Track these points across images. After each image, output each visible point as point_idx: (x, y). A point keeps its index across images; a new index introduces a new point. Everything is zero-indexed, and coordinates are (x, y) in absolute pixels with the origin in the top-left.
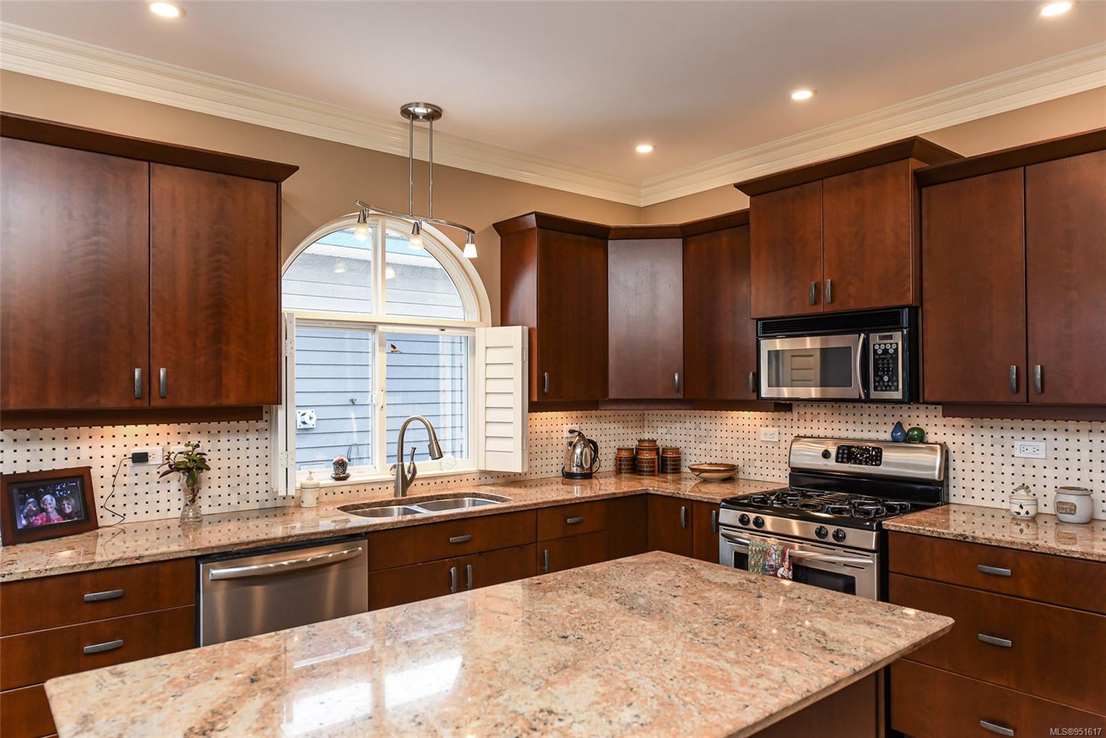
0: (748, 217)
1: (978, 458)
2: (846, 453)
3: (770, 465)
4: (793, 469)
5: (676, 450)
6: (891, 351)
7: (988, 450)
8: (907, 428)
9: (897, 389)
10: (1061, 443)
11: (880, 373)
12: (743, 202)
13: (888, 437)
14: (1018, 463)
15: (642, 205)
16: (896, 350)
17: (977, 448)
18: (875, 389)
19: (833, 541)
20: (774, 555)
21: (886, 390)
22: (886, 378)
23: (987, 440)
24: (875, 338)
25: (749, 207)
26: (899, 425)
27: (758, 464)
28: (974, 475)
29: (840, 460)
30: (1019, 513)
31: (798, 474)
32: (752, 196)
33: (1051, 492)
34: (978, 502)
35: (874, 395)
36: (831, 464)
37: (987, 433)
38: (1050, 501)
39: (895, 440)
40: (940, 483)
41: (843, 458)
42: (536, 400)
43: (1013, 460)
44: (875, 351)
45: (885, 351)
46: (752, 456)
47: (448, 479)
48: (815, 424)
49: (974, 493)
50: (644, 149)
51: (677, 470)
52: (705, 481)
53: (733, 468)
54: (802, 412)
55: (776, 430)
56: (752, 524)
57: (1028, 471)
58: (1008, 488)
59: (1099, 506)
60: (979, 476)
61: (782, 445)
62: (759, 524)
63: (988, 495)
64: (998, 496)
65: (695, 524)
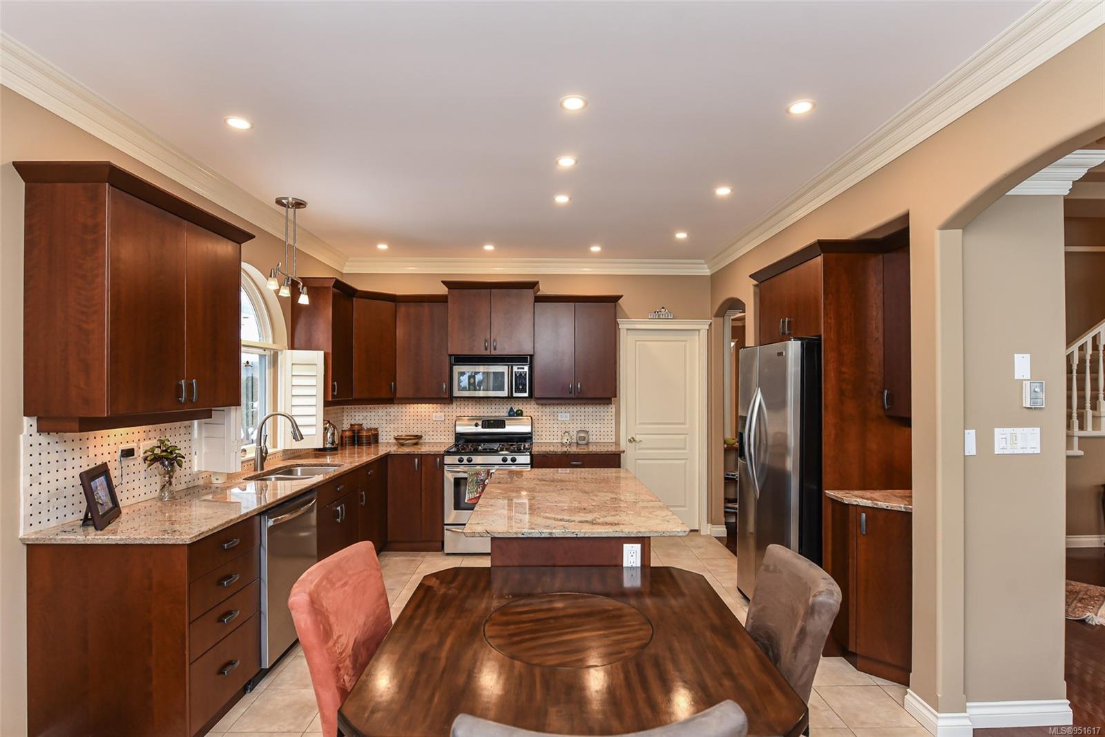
0: (447, 299)
1: (544, 422)
2: (487, 423)
4: (456, 434)
5: (376, 429)
6: (523, 375)
7: (548, 418)
8: (515, 411)
9: (526, 392)
10: (575, 414)
11: (518, 385)
12: (443, 290)
13: (507, 414)
14: (559, 422)
15: (344, 272)
16: (526, 374)
17: (544, 418)
18: (516, 392)
19: (511, 463)
20: (483, 475)
21: (521, 393)
22: (521, 387)
23: (548, 414)
24: (515, 369)
25: (447, 294)
26: (512, 409)
27: (431, 433)
28: (542, 429)
30: (567, 442)
31: (459, 437)
32: (449, 288)
33: (575, 433)
34: (544, 441)
35: (515, 395)
36: (480, 429)
37: (548, 410)
38: (574, 437)
39: (510, 416)
40: (531, 433)
41: (485, 426)
42: (331, 399)
43: (558, 422)
44: (516, 374)
45: (521, 374)
46: (427, 429)
47: (277, 455)
48: (466, 410)
49: (542, 437)
50: (383, 247)
51: (377, 442)
52: (402, 445)
53: (419, 437)
55: (443, 414)
56: (465, 462)
57: (563, 426)
58: (555, 434)
59: (591, 437)
60: (544, 429)
61: (447, 422)
62: (470, 460)
63: (548, 437)
64: (552, 437)
65: (423, 469)
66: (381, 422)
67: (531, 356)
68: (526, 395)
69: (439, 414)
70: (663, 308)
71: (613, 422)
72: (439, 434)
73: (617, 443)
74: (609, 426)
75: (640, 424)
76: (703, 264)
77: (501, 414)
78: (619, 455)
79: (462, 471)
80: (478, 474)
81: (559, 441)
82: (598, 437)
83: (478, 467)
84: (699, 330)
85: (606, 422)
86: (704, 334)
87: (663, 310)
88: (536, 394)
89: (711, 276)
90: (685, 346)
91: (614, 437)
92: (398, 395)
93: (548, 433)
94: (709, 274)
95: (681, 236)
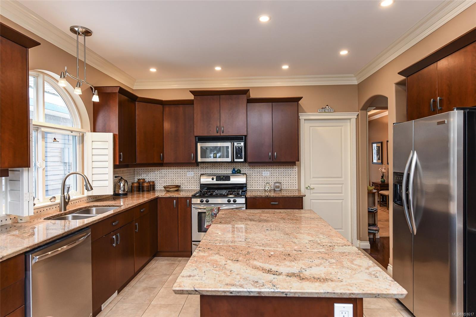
0: (193, 102)
1: (254, 177)
2: (219, 178)
3: (190, 184)
4: (201, 184)
5: (153, 182)
6: (241, 148)
7: (256, 174)
8: (236, 170)
9: (242, 159)
10: (273, 172)
11: (237, 154)
12: (191, 97)
13: (231, 172)
14: (263, 177)
15: (134, 89)
16: (242, 148)
17: (254, 174)
18: (236, 159)
19: (233, 203)
20: (215, 210)
21: (239, 159)
22: (239, 156)
23: (256, 172)
24: (236, 144)
25: (193, 99)
26: (234, 169)
27: (186, 184)
28: (253, 181)
30: (268, 190)
31: (203, 186)
32: (194, 96)
33: (273, 184)
34: (254, 188)
35: (236, 160)
36: (215, 182)
37: (256, 170)
38: (273, 186)
39: (233, 173)
40: (246, 184)
41: (218, 179)
42: (118, 164)
44: (236, 148)
45: (239, 148)
46: (184, 182)
47: (76, 201)
48: (207, 170)
49: (253, 186)
50: (153, 70)
51: (154, 189)
52: (168, 191)
53: (178, 187)
54: (202, 166)
55: (193, 173)
56: (205, 202)
57: (266, 179)
58: (261, 184)
59: (283, 186)
60: (254, 181)
61: (195, 177)
62: (207, 201)
63: (256, 186)
64: (259, 186)
65: (179, 206)
66: (156, 177)
67: (246, 136)
68: (242, 160)
69: (191, 172)
70: (327, 106)
71: (297, 176)
73: (299, 190)
74: (294, 179)
75: (313, 178)
76: (353, 77)
77: (228, 172)
78: (302, 198)
79: (203, 208)
80: (212, 210)
81: (263, 188)
82: (287, 186)
83: (213, 205)
84: (350, 119)
85: (292, 177)
86: (354, 121)
87: (327, 107)
88: (249, 160)
89: (358, 84)
90: (341, 129)
91: (297, 186)
92: (165, 162)
93: (256, 184)
94: (357, 83)
95: (344, 53)
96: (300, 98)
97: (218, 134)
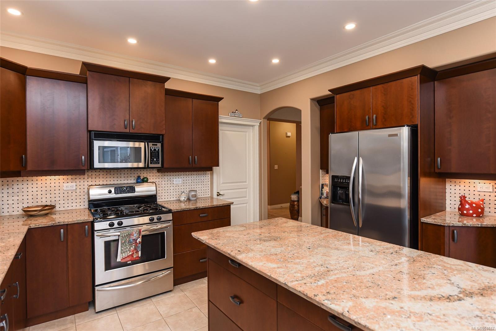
0: (87, 79)
1: (163, 186)
2: (119, 189)
4: (90, 201)
6: (157, 150)
7: (166, 183)
8: (142, 178)
9: (159, 163)
10: (185, 179)
11: (153, 158)
13: (135, 181)
16: (159, 149)
17: (163, 183)
18: (151, 163)
19: (157, 221)
20: (135, 235)
21: (155, 164)
22: (155, 160)
23: (166, 179)
24: (150, 144)
26: (139, 177)
27: (62, 202)
29: (117, 193)
30: (184, 200)
31: (93, 203)
35: (150, 166)
36: (113, 195)
37: (166, 177)
39: (137, 182)
40: (156, 195)
41: (118, 192)
43: (173, 185)
44: (151, 150)
45: (155, 150)
46: (58, 199)
48: (97, 179)
49: (162, 197)
50: (14, 12)
54: (90, 174)
55: (74, 184)
56: (116, 225)
57: (177, 188)
58: (172, 194)
59: (198, 194)
60: (163, 191)
61: (78, 191)
62: (120, 224)
63: (166, 197)
64: (169, 197)
67: (162, 136)
68: (159, 165)
69: (70, 184)
70: (237, 110)
71: (209, 183)
72: (70, 201)
73: (212, 198)
74: (207, 185)
75: (223, 183)
77: (129, 182)
78: (230, 206)
79: (113, 235)
80: (130, 235)
81: (177, 199)
82: (202, 194)
83: (128, 229)
84: (253, 126)
85: (205, 183)
86: (257, 128)
88: (165, 166)
89: (261, 94)
91: (209, 193)
92: (29, 168)
93: (166, 194)
94: (259, 93)
95: (276, 61)
96: (221, 99)
97: (127, 131)
